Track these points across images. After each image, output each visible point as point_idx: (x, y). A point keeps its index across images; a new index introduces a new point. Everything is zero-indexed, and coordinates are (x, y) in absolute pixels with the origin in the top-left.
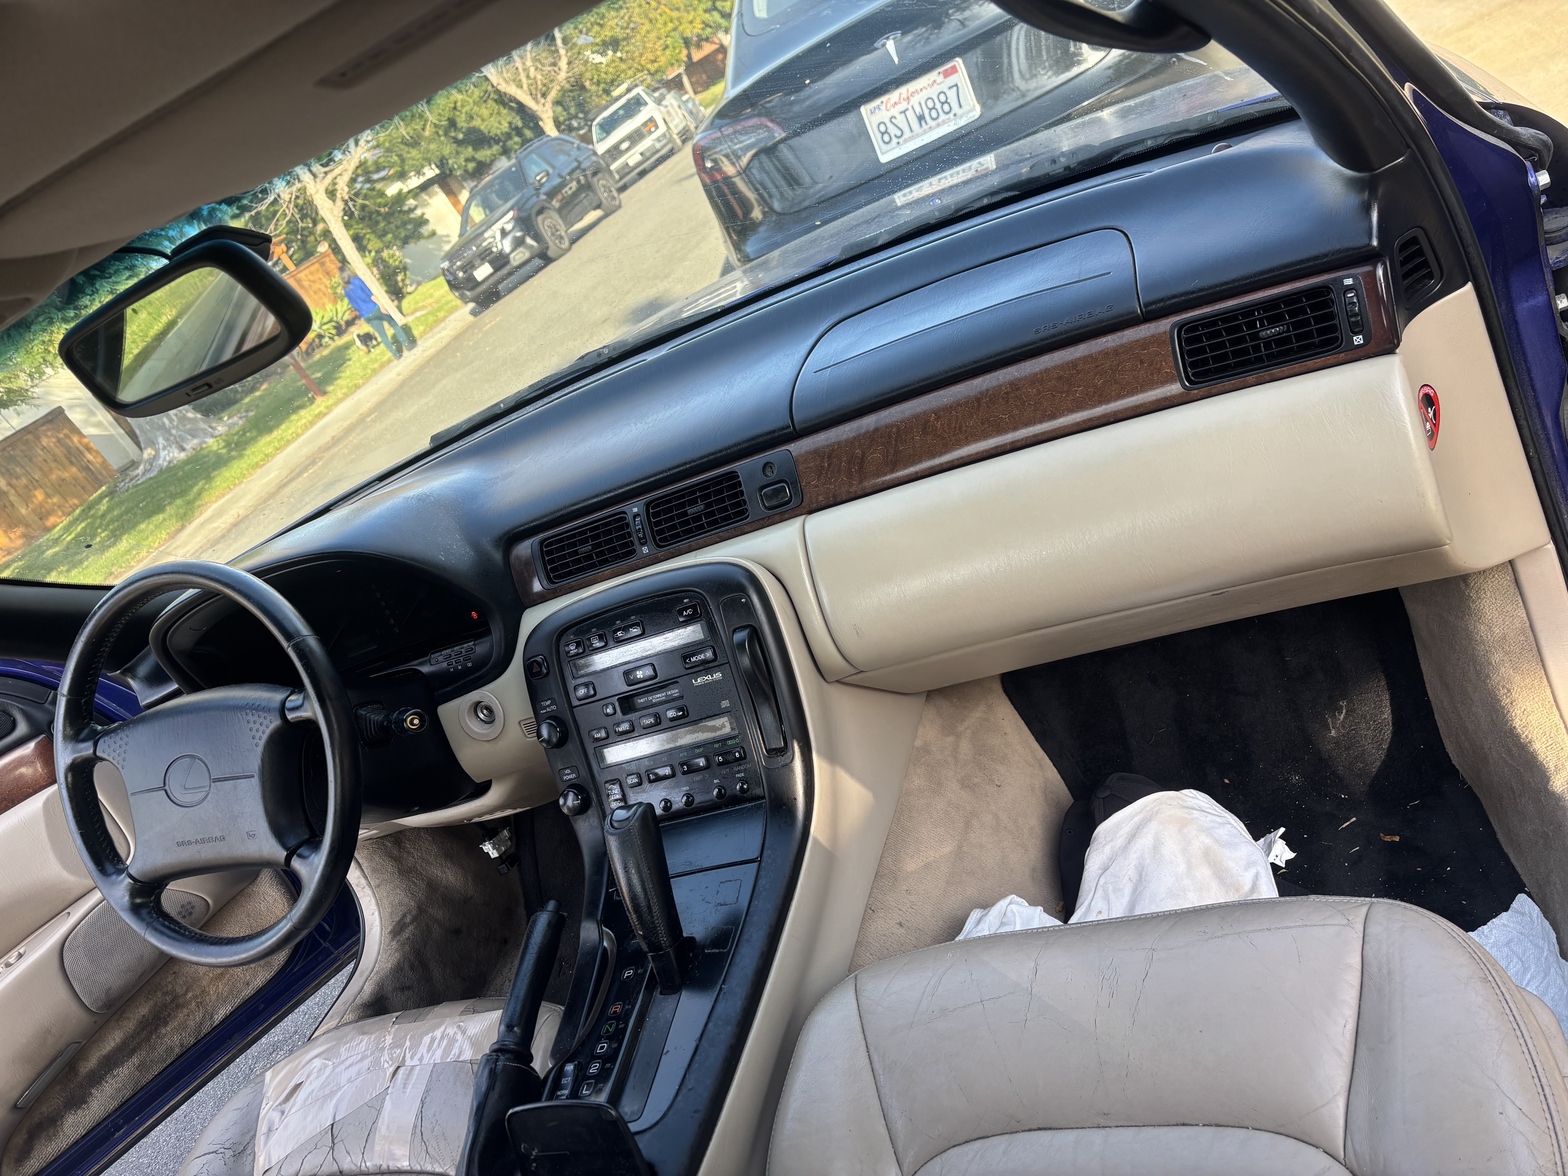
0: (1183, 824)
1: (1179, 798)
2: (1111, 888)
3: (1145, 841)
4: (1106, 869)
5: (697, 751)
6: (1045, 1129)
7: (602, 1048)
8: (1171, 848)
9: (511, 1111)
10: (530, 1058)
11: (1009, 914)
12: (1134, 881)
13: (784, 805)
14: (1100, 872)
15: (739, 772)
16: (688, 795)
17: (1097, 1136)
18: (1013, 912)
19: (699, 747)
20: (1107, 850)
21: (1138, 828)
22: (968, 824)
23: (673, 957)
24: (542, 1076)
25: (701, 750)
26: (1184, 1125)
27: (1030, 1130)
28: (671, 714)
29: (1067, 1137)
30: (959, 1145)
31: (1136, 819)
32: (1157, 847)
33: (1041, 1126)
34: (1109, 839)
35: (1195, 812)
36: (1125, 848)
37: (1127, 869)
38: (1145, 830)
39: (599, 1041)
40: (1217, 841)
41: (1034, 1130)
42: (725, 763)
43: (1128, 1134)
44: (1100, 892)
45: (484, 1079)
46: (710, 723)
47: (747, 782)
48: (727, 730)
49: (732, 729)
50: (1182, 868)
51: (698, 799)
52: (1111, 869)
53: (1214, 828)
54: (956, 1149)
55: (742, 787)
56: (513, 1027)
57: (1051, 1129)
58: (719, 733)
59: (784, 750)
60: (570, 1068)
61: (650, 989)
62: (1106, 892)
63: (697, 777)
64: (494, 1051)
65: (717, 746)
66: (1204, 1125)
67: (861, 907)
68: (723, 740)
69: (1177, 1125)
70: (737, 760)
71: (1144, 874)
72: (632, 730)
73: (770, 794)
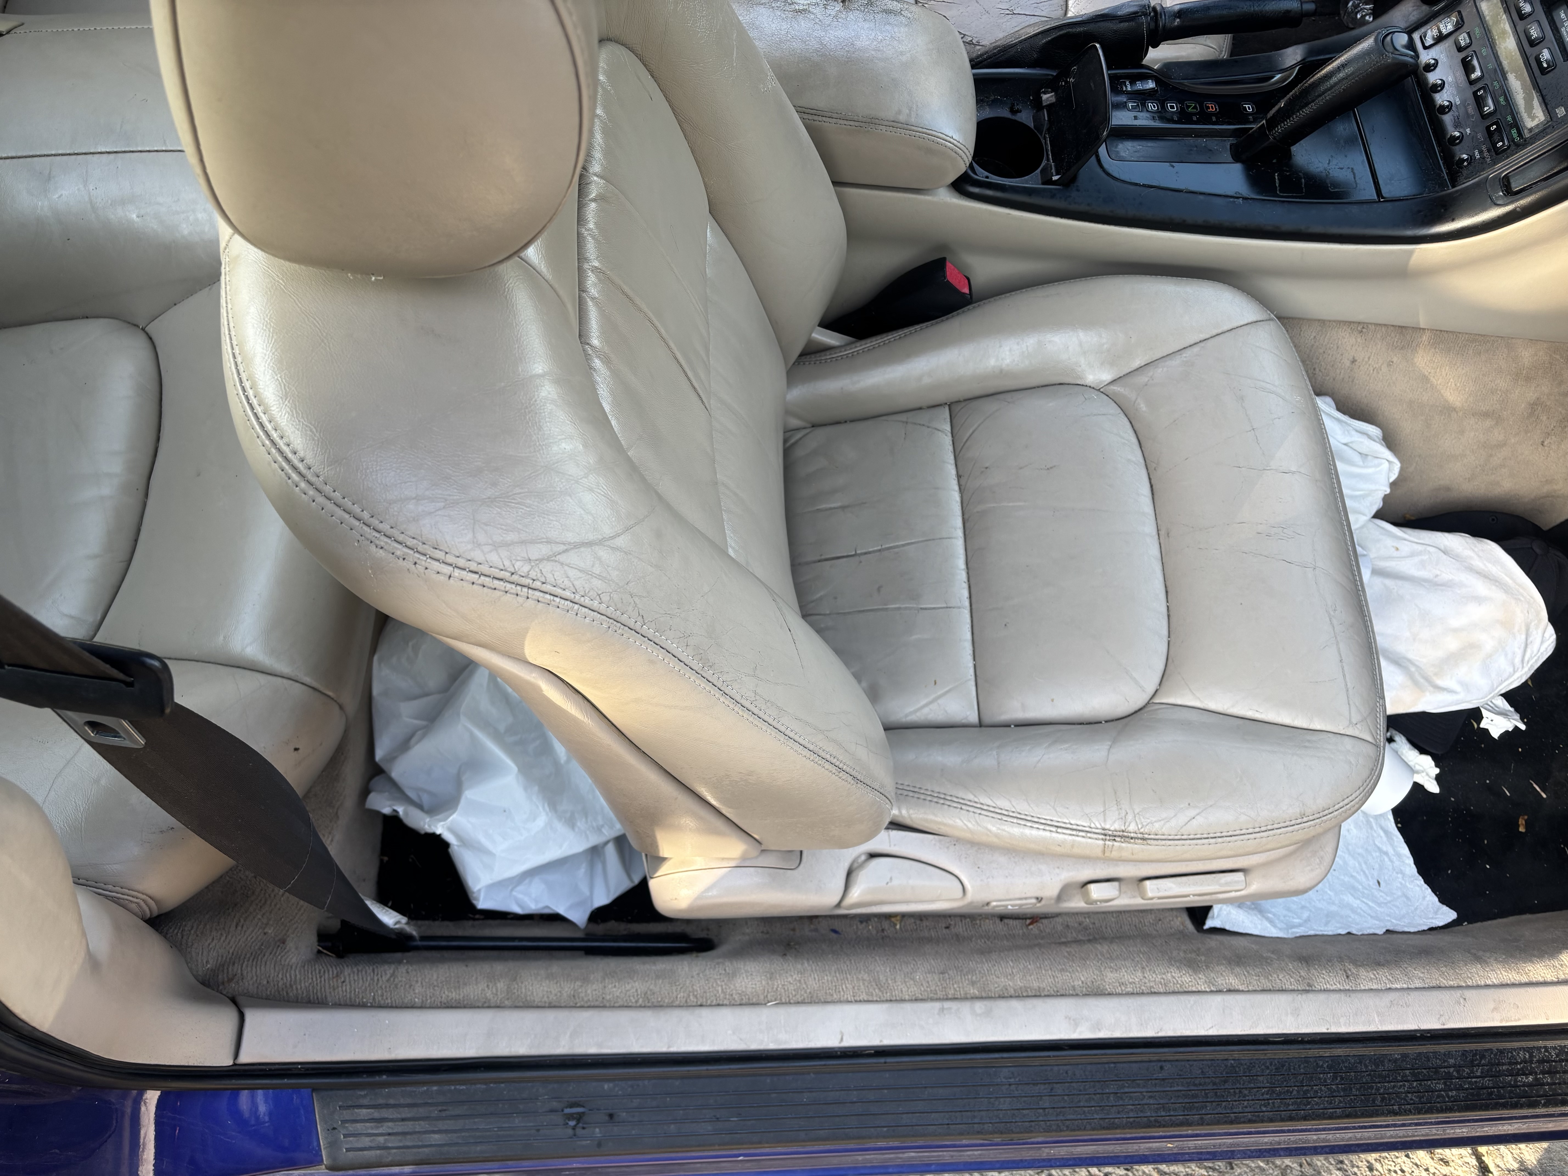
0: (1507, 624)
1: (1540, 621)
2: (1425, 557)
3: (1481, 588)
4: (1445, 552)
5: (1502, 99)
6: (1152, 490)
7: (1172, 107)
8: (1476, 613)
9: (1098, 45)
10: (1155, 46)
11: (1376, 461)
12: (1436, 579)
13: (1446, 210)
14: (1442, 548)
15: (1481, 152)
16: (1450, 107)
17: (1150, 528)
18: (1379, 465)
19: (1506, 99)
20: (1468, 553)
21: (1496, 581)
22: (1486, 415)
23: (1266, 144)
24: (1144, 62)
25: (1503, 103)
26: (1167, 592)
27: (1150, 479)
28: (1546, 55)
29: (1148, 509)
30: (1132, 426)
31: (1507, 579)
32: (1479, 600)
33: (1154, 487)
34: (1481, 554)
35: (1523, 637)
36: (1471, 569)
37: (1448, 572)
38: (1494, 587)
39: (1180, 101)
40: (1490, 656)
41: (1150, 483)
42: (1490, 134)
43: (1155, 551)
44: (1420, 548)
45: (1127, 10)
46: (1536, 103)
47: (1469, 164)
48: (1530, 123)
49: (1531, 130)
50: (1455, 623)
51: (1447, 119)
52: (1445, 557)
53: (1506, 655)
54: (1128, 423)
55: (1463, 160)
56: (1179, 17)
57: (1153, 494)
58: (1524, 115)
59: (1511, 193)
60: (1151, 85)
61: (1235, 133)
62: (1420, 553)
63: (1472, 109)
64: (1154, 9)
65: (1509, 118)
66: (1168, 606)
67: (1361, 318)
68: (1516, 125)
69: (1166, 587)
70: (1494, 145)
71: (1444, 588)
72: (1522, 17)
73: (1457, 191)
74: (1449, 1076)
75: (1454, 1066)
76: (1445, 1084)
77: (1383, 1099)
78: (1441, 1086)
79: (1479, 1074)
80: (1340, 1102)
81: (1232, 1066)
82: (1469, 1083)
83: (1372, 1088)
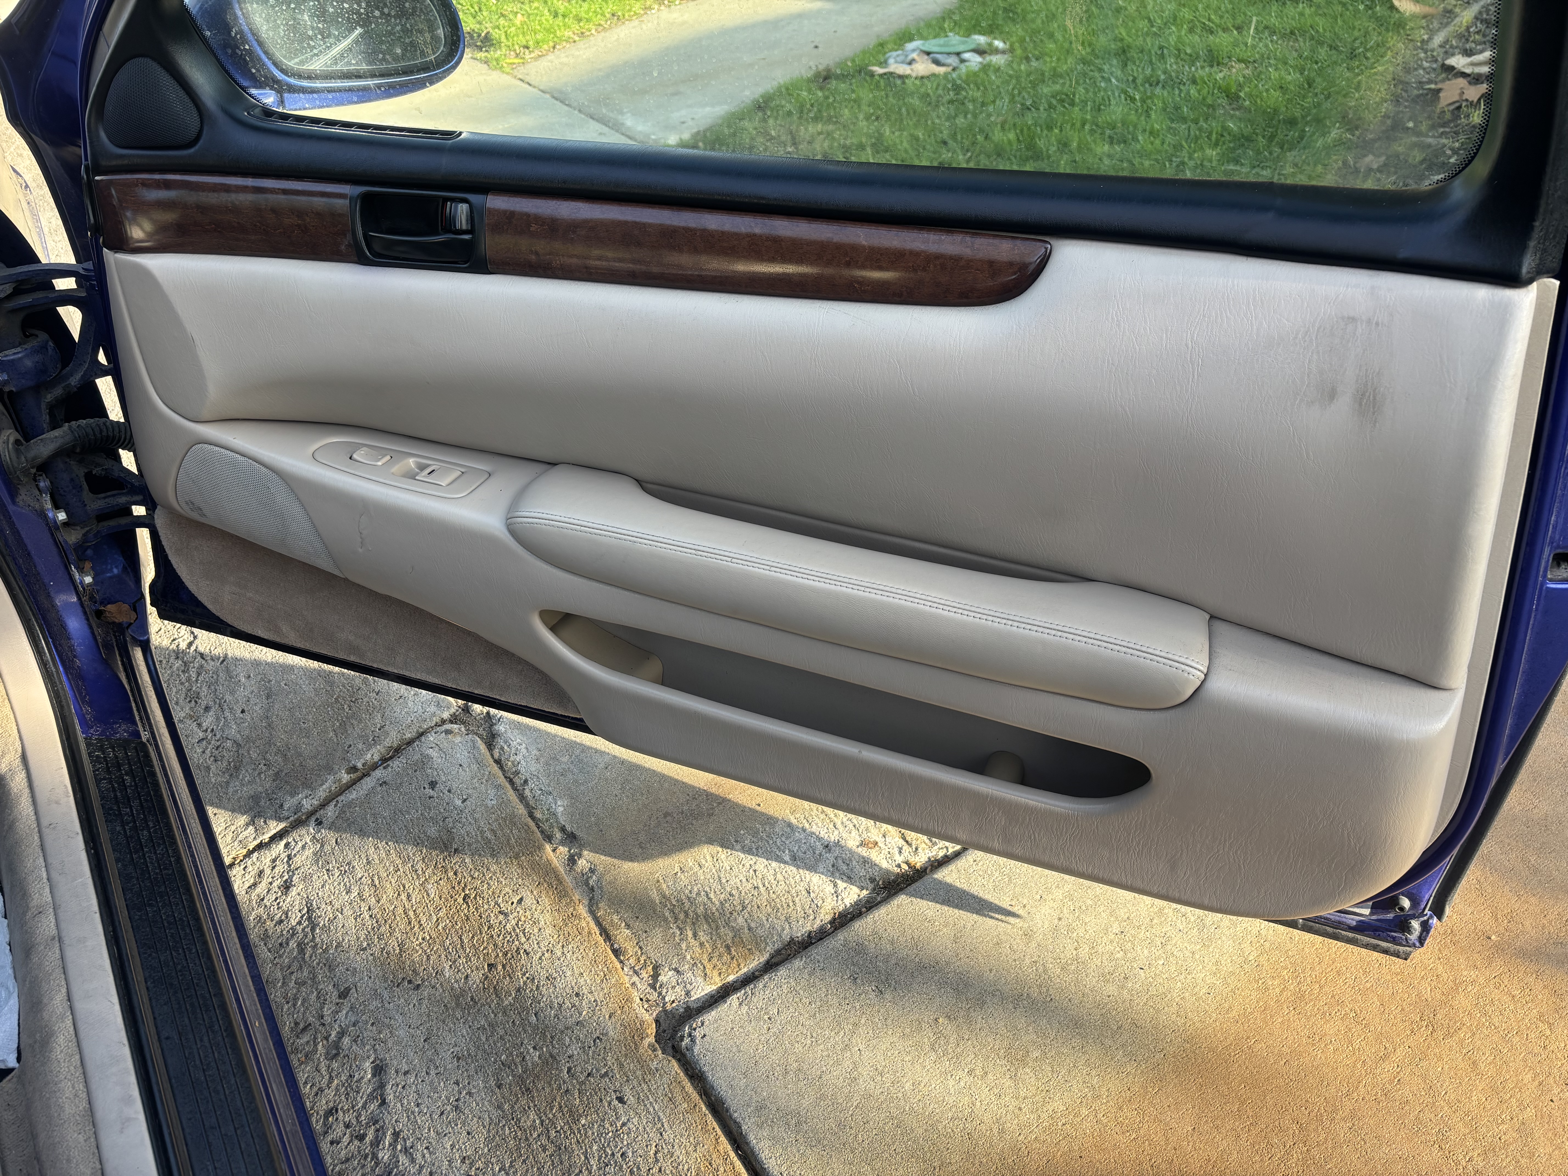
74: (135, 828)
75: (123, 826)
76: (142, 830)
77: (165, 869)
78: (145, 832)
79: (128, 810)
80: (175, 897)
81: (154, 982)
82: (138, 814)
83: (156, 879)
